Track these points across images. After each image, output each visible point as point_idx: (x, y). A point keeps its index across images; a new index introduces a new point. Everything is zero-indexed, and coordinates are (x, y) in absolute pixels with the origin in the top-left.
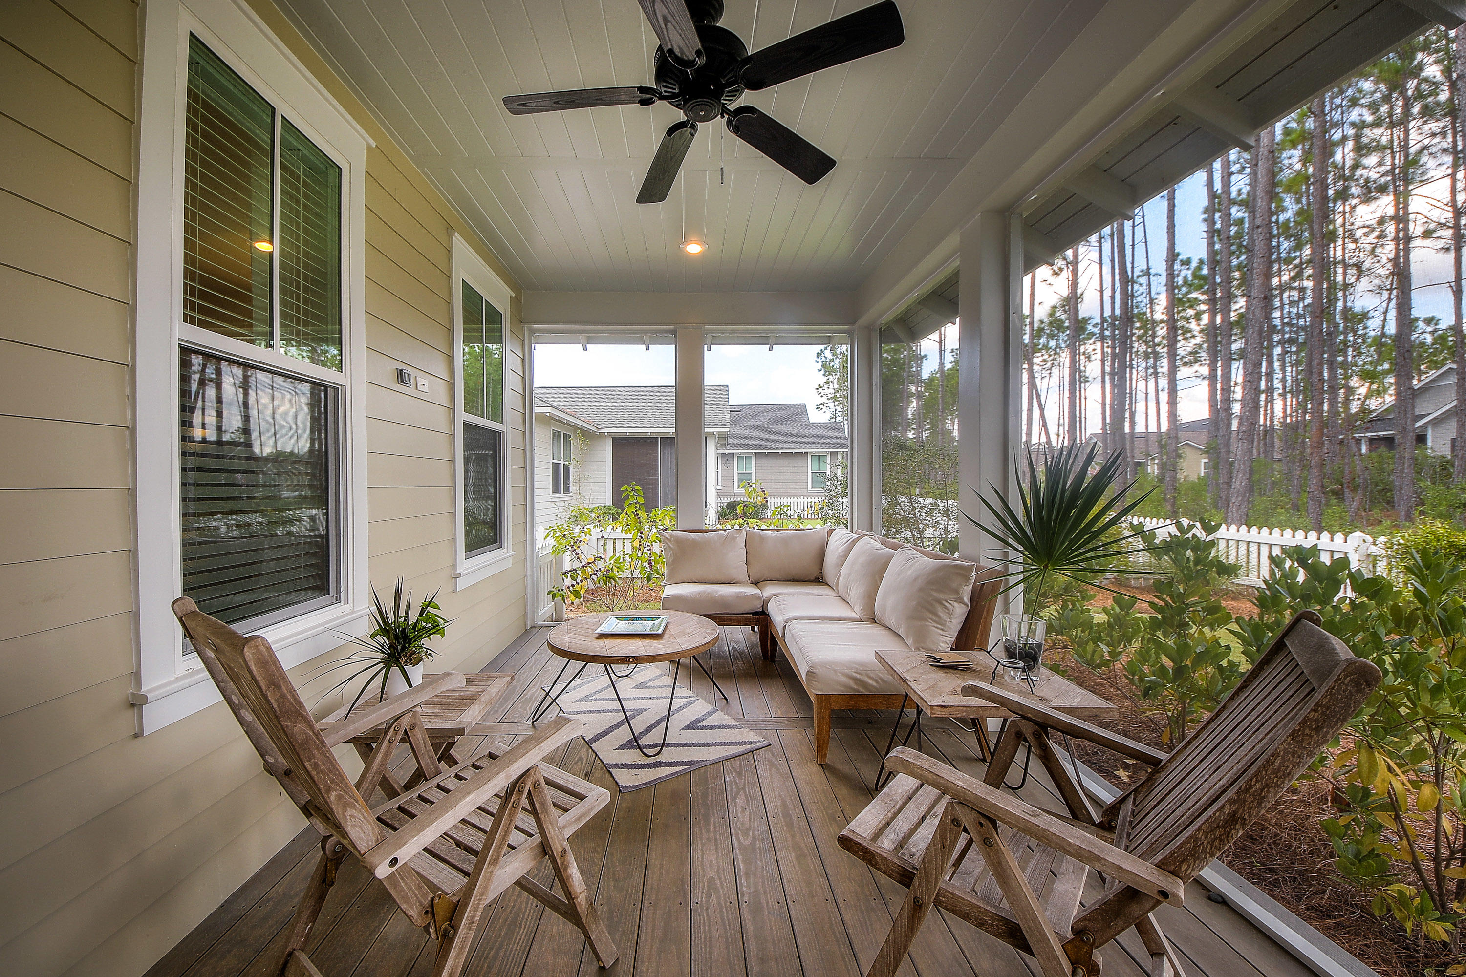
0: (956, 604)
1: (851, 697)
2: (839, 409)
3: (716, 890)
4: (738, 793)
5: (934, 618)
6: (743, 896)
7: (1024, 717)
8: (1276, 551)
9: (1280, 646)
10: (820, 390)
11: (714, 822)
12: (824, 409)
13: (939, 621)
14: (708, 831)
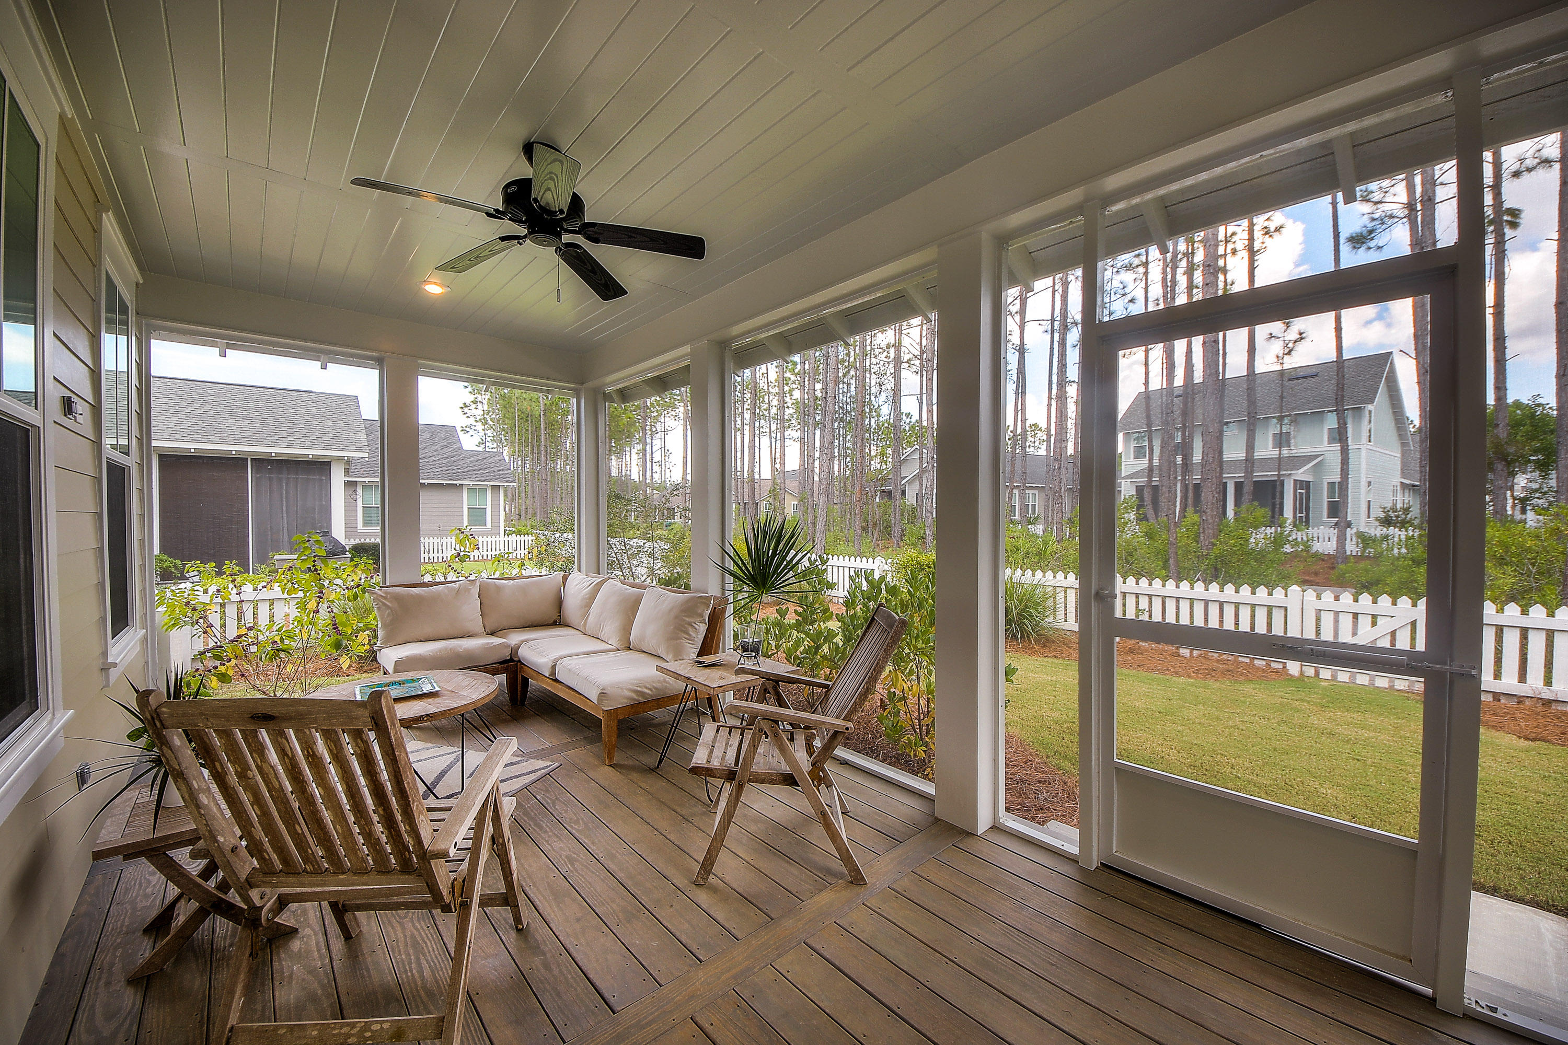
0: (701, 625)
1: (632, 706)
2: (489, 433)
3: (577, 860)
4: (554, 803)
5: (687, 637)
6: (598, 855)
7: (768, 679)
8: (852, 573)
9: (873, 619)
10: (466, 410)
11: (547, 825)
12: (471, 432)
13: (690, 638)
14: (546, 832)
